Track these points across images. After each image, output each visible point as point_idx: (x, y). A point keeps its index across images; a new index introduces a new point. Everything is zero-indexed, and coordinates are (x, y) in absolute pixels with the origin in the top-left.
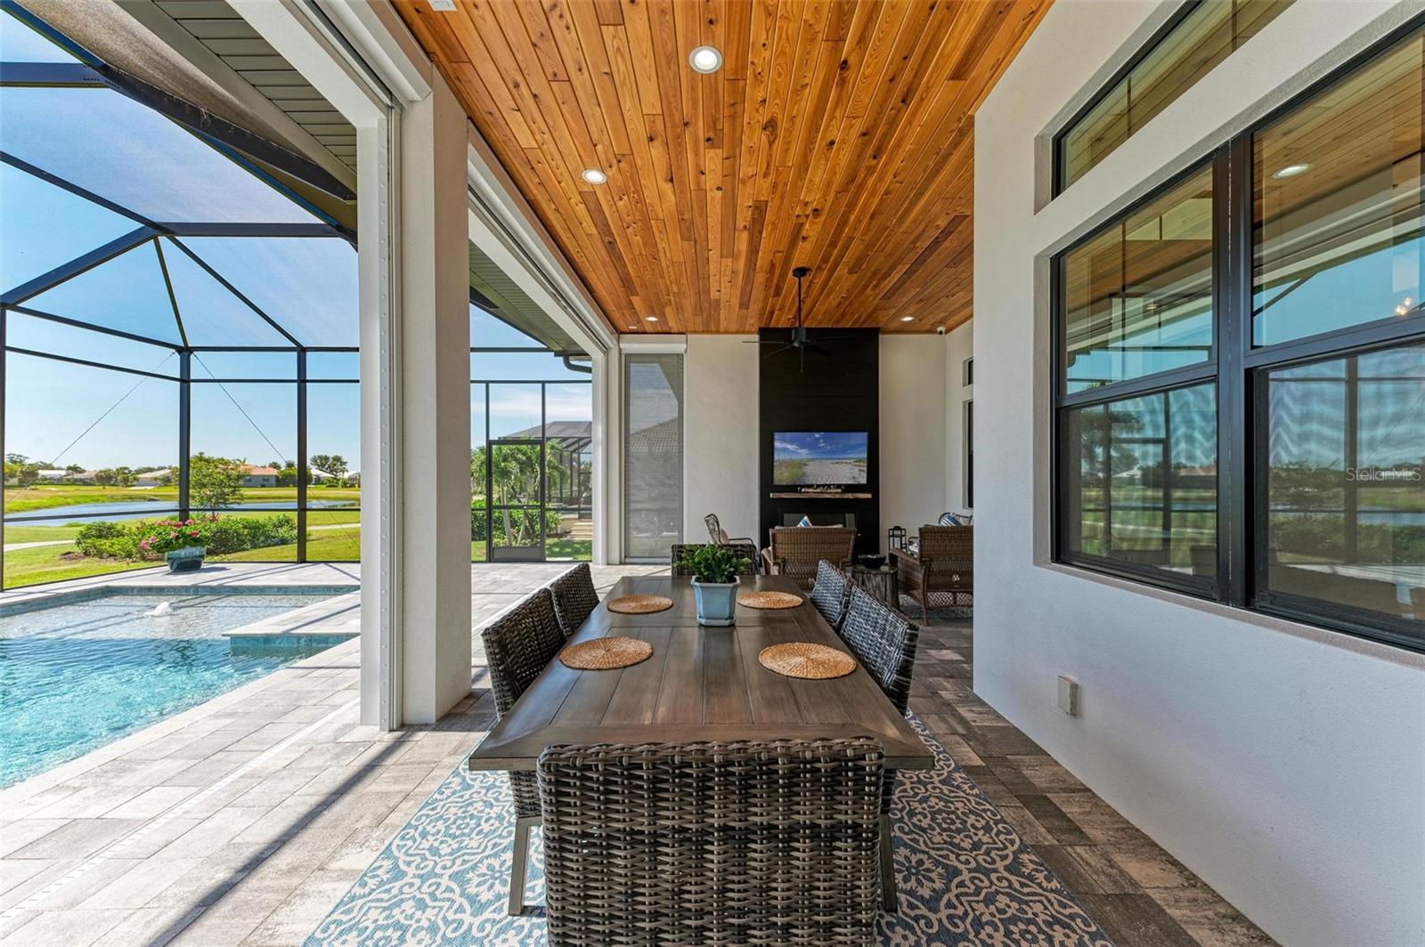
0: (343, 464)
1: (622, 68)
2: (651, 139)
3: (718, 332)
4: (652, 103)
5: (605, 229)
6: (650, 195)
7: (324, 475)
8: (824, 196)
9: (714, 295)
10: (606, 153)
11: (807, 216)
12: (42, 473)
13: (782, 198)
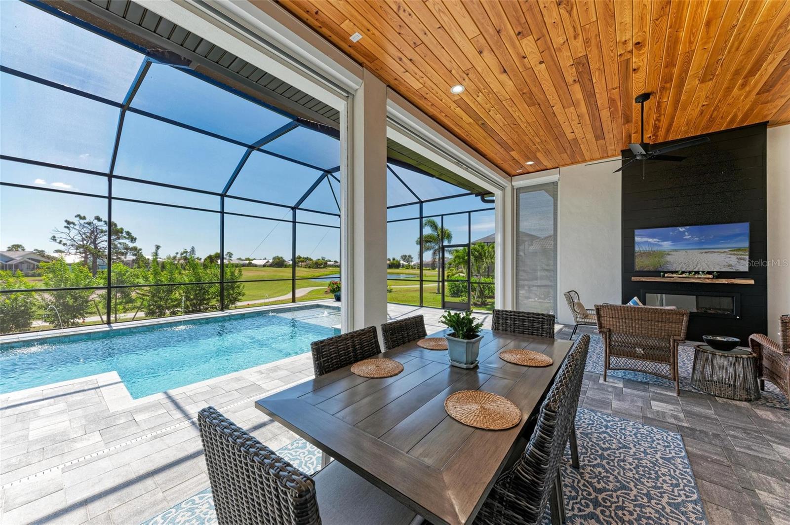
0: (412, 258)
1: (445, 19)
2: (480, 52)
3: (585, 161)
4: (471, 30)
5: (476, 117)
6: (495, 86)
7: (406, 263)
8: (641, 29)
9: (570, 136)
10: (458, 73)
11: (631, 52)
12: (328, 263)
13: (600, 48)
